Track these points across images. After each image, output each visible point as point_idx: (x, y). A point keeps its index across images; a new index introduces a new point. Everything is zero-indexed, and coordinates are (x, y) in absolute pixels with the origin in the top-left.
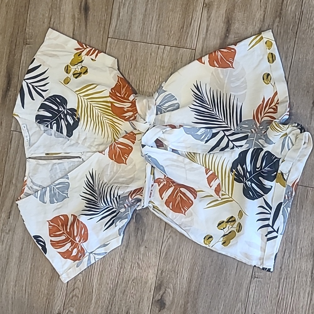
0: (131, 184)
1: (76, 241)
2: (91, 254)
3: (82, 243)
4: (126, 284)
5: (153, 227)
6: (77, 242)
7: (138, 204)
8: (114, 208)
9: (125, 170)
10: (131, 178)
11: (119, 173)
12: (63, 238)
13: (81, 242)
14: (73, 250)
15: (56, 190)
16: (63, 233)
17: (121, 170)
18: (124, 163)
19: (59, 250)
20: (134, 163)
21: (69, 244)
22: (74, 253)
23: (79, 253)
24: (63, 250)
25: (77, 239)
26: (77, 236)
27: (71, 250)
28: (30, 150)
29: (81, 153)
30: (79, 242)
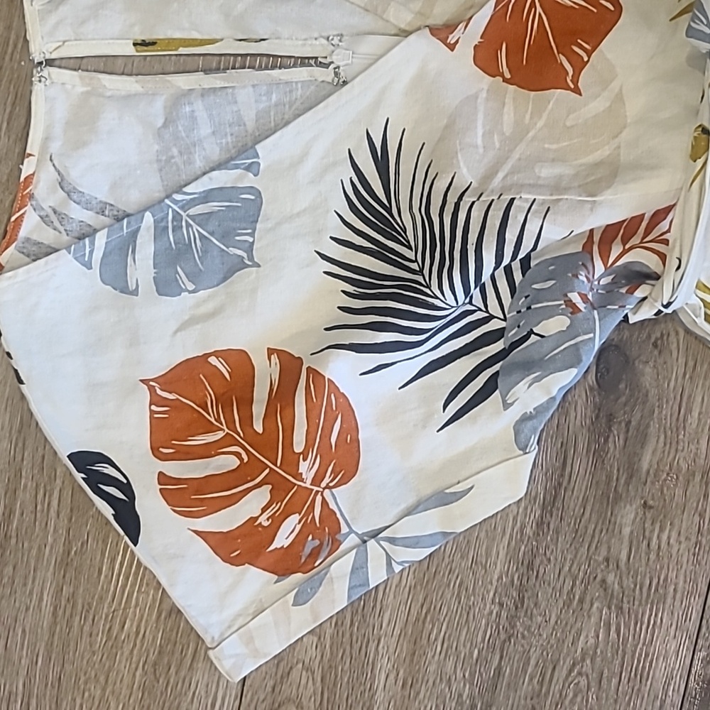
0: (609, 191)
1: (298, 476)
2: (372, 543)
3: (327, 487)
4: (541, 683)
5: (689, 410)
6: (308, 485)
7: (639, 294)
8: (492, 317)
9: (568, 124)
10: (597, 165)
11: (534, 138)
12: (225, 462)
13: (323, 485)
14: (277, 522)
15: (188, 225)
16: (229, 441)
17: (540, 124)
18: (568, 88)
19: (206, 524)
20: (615, 85)
21: (263, 495)
22: (283, 539)
23: (310, 537)
24: (226, 520)
25: (307, 469)
26: (305, 455)
27: (266, 524)
28: (53, 19)
29: (324, 42)
30: (317, 480)
